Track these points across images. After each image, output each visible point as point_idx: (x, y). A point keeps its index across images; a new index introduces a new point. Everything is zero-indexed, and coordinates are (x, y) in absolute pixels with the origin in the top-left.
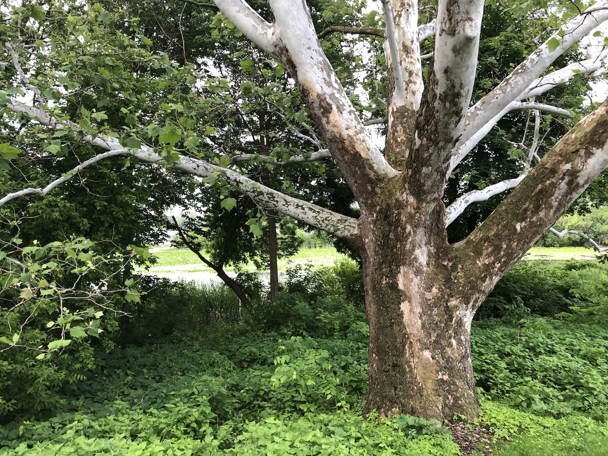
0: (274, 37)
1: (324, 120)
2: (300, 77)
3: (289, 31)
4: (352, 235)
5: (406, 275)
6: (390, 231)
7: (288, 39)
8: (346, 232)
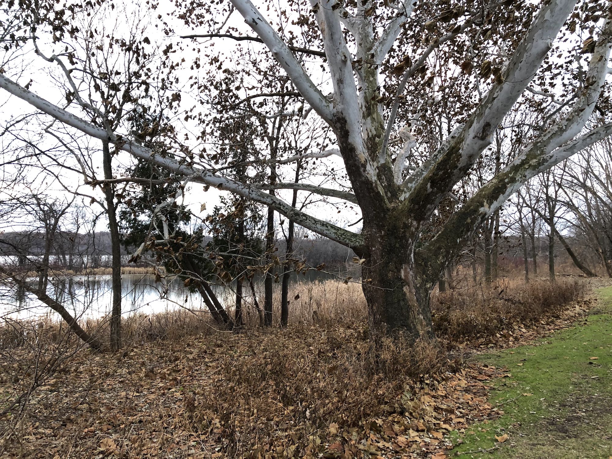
0: (335, 110)
1: (362, 170)
2: (350, 140)
3: (350, 109)
4: (360, 245)
5: (405, 270)
6: (396, 242)
7: (349, 114)
8: (357, 243)
